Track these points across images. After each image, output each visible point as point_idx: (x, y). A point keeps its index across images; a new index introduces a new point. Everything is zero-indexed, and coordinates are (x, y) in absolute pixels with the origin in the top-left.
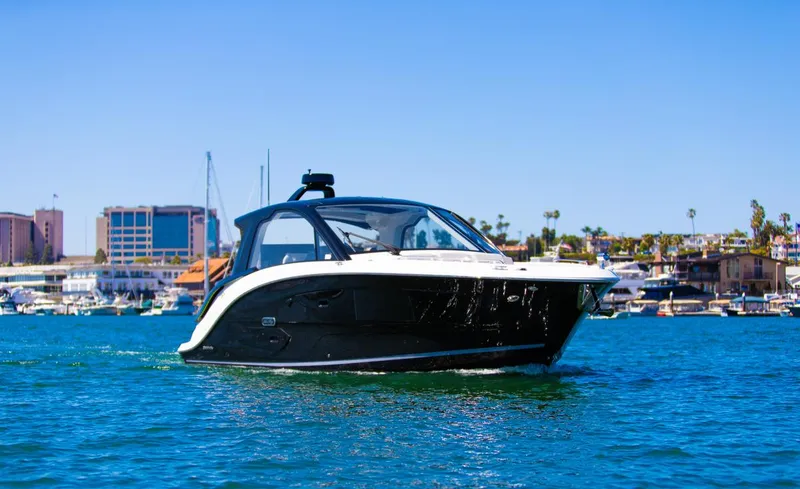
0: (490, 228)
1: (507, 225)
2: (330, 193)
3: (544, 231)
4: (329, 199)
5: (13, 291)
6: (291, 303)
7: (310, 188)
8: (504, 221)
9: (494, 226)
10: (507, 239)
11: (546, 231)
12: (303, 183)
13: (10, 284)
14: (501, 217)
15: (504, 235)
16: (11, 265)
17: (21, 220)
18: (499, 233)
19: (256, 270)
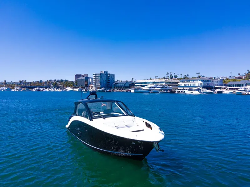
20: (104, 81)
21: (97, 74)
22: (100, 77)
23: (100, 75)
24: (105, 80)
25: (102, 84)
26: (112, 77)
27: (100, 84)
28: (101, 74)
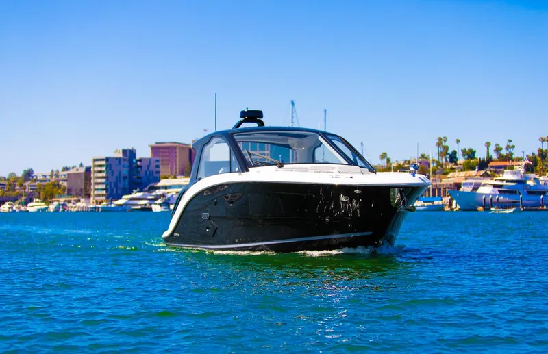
0: (501, 149)
1: (513, 147)
2: (261, 123)
3: (539, 151)
4: (261, 127)
5: (169, 195)
6: (216, 202)
7: (246, 121)
8: (511, 144)
9: (504, 148)
10: (514, 157)
11: (540, 151)
12: (241, 117)
13: (169, 190)
14: (510, 141)
15: (511, 154)
16: (175, 177)
17: (182, 147)
18: (508, 152)
19: (200, 179)
20: (118, 179)
21: (97, 160)
22: (104, 169)
23: (103, 163)
24: (125, 178)
25: (112, 190)
26: (148, 166)
27: (106, 189)
28: (107, 159)
